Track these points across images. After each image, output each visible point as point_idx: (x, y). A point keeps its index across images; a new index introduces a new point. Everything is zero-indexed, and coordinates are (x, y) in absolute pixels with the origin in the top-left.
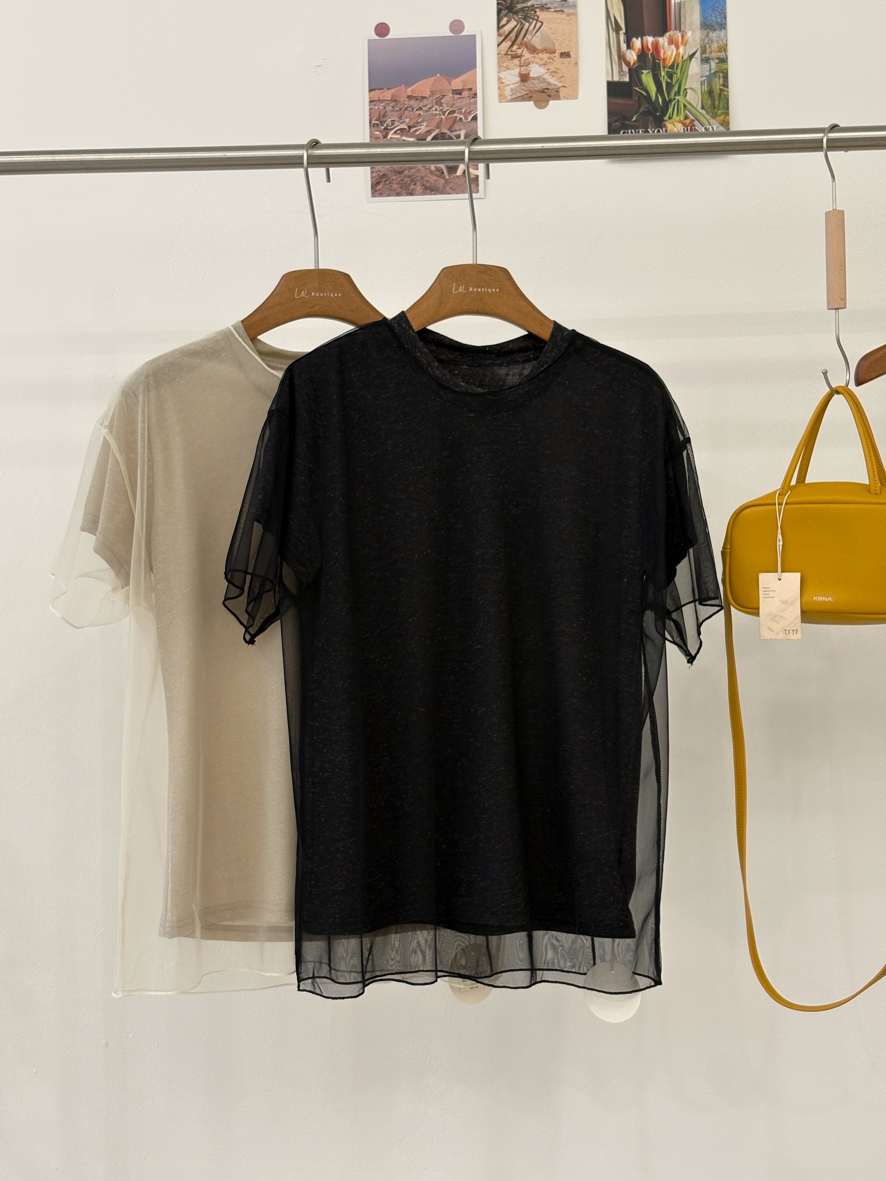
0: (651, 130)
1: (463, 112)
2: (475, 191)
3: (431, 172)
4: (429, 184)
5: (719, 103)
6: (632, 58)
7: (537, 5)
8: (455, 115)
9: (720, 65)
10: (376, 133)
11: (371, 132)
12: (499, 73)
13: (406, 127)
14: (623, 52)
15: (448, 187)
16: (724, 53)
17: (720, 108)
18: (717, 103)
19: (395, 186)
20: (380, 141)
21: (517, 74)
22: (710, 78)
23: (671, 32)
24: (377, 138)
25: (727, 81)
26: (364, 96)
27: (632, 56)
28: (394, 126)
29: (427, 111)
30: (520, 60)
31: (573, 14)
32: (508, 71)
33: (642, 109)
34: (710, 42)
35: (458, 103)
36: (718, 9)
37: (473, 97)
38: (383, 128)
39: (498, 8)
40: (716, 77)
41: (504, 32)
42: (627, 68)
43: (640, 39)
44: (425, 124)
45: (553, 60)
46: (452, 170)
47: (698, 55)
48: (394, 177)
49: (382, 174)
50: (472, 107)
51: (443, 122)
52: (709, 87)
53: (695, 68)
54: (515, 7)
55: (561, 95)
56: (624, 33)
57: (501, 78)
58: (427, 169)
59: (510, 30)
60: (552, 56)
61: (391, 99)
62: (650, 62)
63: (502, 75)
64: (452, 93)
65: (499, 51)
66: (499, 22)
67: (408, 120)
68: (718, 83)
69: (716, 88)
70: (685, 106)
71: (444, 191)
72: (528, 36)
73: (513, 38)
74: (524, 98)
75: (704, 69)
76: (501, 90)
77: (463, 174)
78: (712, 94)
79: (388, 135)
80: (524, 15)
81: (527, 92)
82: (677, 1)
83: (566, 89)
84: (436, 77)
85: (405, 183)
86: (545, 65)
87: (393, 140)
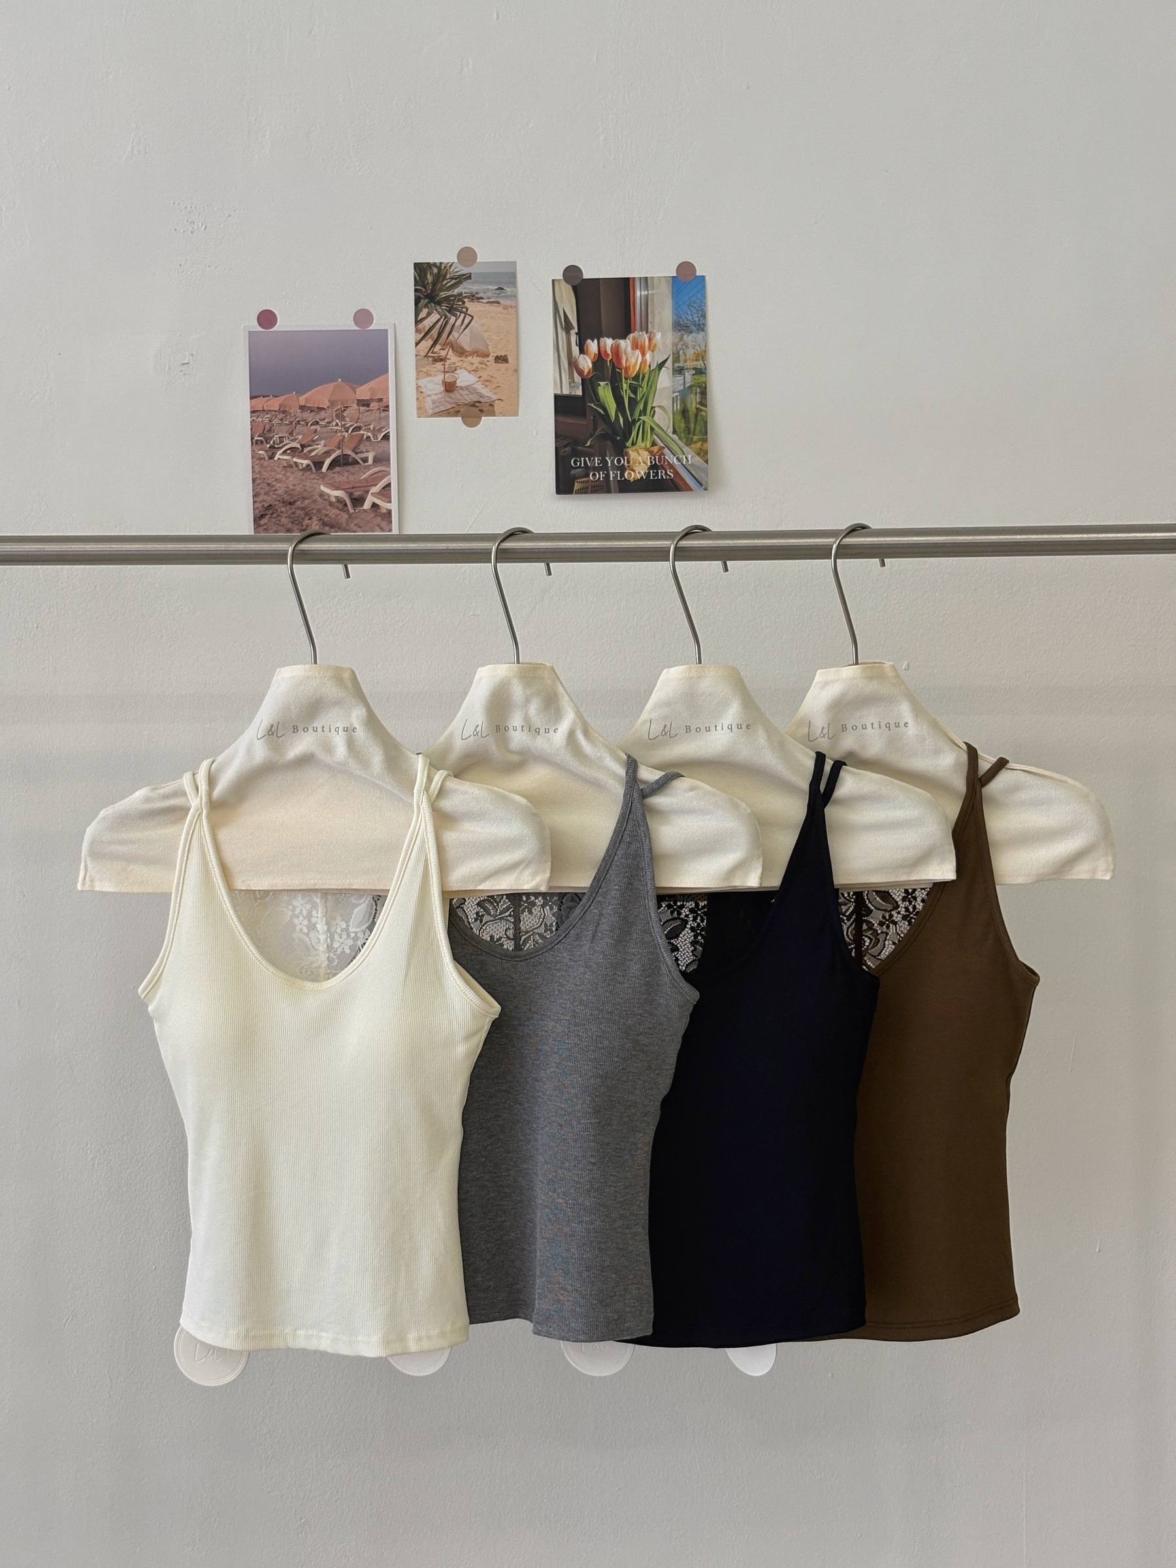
0: (610, 459)
1: (372, 429)
2: (388, 529)
3: (331, 504)
4: (329, 520)
5: (695, 427)
6: (586, 365)
7: (465, 293)
8: (361, 432)
9: (697, 378)
10: (260, 452)
11: (253, 451)
12: (418, 380)
13: (299, 446)
14: (575, 357)
15: (352, 523)
16: (701, 362)
17: (696, 433)
18: (692, 426)
19: (284, 520)
20: (266, 464)
21: (441, 383)
22: (684, 394)
23: (636, 332)
24: (261, 459)
25: (706, 398)
26: (243, 405)
27: (586, 363)
28: (283, 444)
29: (326, 426)
30: (444, 365)
31: (511, 307)
32: (429, 378)
33: (598, 432)
34: (684, 347)
35: (365, 418)
36: (695, 305)
37: (384, 410)
38: (268, 446)
39: (415, 295)
40: (691, 393)
41: (424, 328)
42: (580, 378)
43: (596, 341)
44: (322, 442)
45: (486, 365)
46: (358, 501)
47: (669, 364)
48: (283, 510)
49: (268, 505)
50: (383, 423)
51: (346, 440)
52: (683, 405)
53: (665, 380)
54: (438, 295)
55: (496, 409)
56: (576, 333)
57: (419, 386)
58: (325, 500)
59: (431, 325)
60: (485, 360)
61: (279, 410)
62: (608, 369)
63: (422, 382)
64: (357, 404)
65: (418, 352)
66: (417, 315)
67: (300, 437)
68: (693, 402)
69: (691, 407)
70: (652, 429)
71: (348, 527)
72: (455, 334)
73: (435, 336)
74: (448, 413)
75: (677, 382)
76: (420, 402)
77: (372, 507)
78: (686, 414)
79: (275, 455)
80: (449, 306)
81: (454, 406)
82: (643, 293)
83: (503, 403)
84: (337, 382)
85: (297, 517)
86: (476, 371)
87: (282, 463)
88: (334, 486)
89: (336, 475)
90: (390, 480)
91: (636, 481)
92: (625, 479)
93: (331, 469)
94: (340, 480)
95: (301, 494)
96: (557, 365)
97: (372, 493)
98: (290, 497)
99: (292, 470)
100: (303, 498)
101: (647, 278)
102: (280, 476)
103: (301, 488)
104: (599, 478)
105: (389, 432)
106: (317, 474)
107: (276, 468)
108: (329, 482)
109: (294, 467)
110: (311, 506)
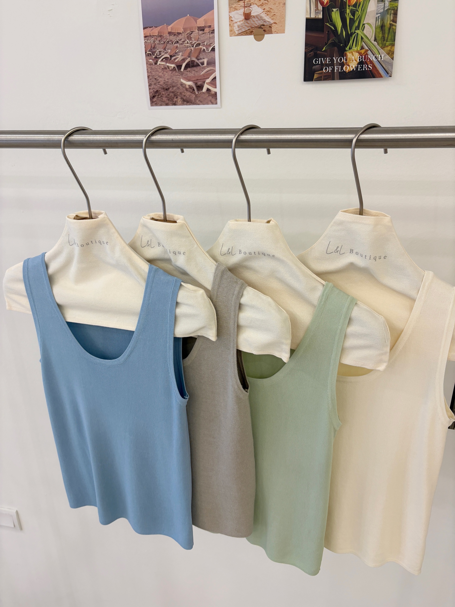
0: (336, 58)
1: (205, 44)
2: (215, 103)
3: (187, 90)
4: (186, 98)
5: (388, 36)
8: (200, 47)
9: (392, 4)
10: (150, 60)
11: (147, 60)
12: (230, 13)
13: (169, 56)
15: (197, 100)
17: (388, 40)
18: (386, 35)
19: (164, 99)
20: (153, 67)
21: (242, 14)
22: (383, 15)
24: (151, 64)
25: (396, 17)
26: (140, 33)
28: (161, 55)
29: (182, 44)
30: (244, 2)
32: (236, 11)
33: (330, 42)
35: (202, 38)
37: (212, 33)
38: (154, 57)
40: (388, 14)
42: (322, 7)
44: (181, 54)
45: (268, 1)
46: (200, 87)
48: (163, 93)
49: (156, 90)
50: (211, 41)
51: (192, 52)
52: (382, 22)
53: (372, 7)
55: (273, 29)
57: (230, 17)
58: (183, 87)
61: (158, 35)
62: (339, 2)
63: (232, 14)
64: (197, 29)
67: (169, 51)
68: (389, 19)
69: (387, 24)
70: (362, 38)
71: (195, 102)
74: (247, 33)
75: (380, 7)
76: (231, 27)
77: (206, 91)
78: (383, 28)
79: (158, 62)
81: (250, 28)
83: (276, 25)
84: (186, 17)
85: (170, 97)
86: (262, 5)
87: (161, 66)
88: (187, 79)
89: (188, 73)
90: (216, 74)
91: (350, 72)
92: (343, 70)
93: (186, 70)
94: (190, 76)
95: (171, 84)
97: (206, 83)
98: (166, 86)
99: (167, 71)
100: (173, 86)
102: (161, 74)
103: (171, 81)
104: (329, 71)
105: (215, 46)
106: (179, 72)
107: (158, 69)
108: (185, 77)
109: (167, 69)
110: (177, 91)
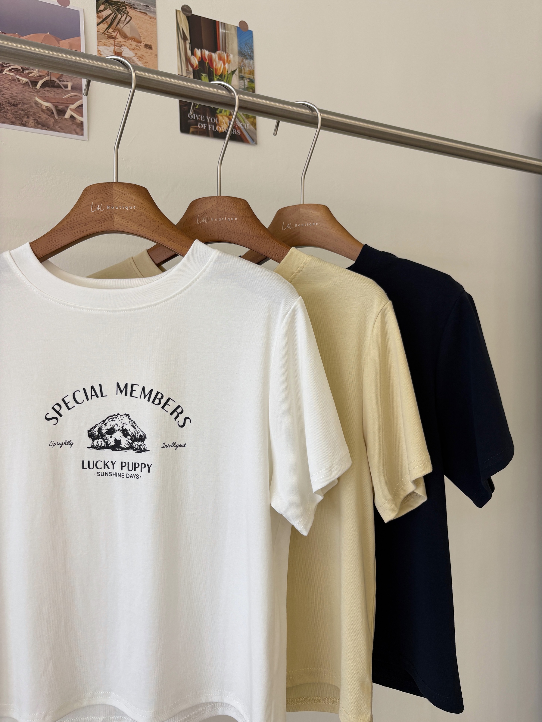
0: (208, 118)
2: (81, 134)
3: (43, 111)
4: (41, 120)
7: (126, 3)
9: (250, 84)
12: (98, 47)
13: (20, 68)
14: (189, 56)
15: (57, 126)
16: (252, 76)
19: (9, 116)
21: (113, 51)
22: (245, 90)
23: (220, 51)
27: (195, 61)
28: (9, 65)
30: (115, 41)
31: (153, 18)
32: (105, 47)
34: (244, 66)
36: (248, 45)
41: (102, 16)
42: (192, 69)
43: (200, 50)
44: (36, 69)
45: (139, 48)
46: (62, 112)
47: (237, 72)
48: (9, 108)
53: (235, 81)
56: (189, 43)
57: (100, 51)
58: (38, 107)
59: (107, 16)
60: (139, 44)
62: (207, 69)
63: (102, 48)
65: (98, 29)
66: (98, 7)
71: (54, 128)
72: (121, 25)
73: (109, 23)
75: (241, 84)
77: (70, 118)
79: (3, 71)
80: (117, 7)
82: (223, 31)
84: (46, 34)
85: (19, 115)
86: (134, 50)
87: (8, 76)
88: (45, 99)
89: (46, 92)
90: (82, 102)
91: (222, 133)
92: (217, 130)
93: (43, 88)
94: (49, 96)
95: (21, 100)
96: (179, 58)
97: (71, 109)
98: (14, 101)
99: (16, 83)
100: (23, 103)
101: (224, 24)
102: (7, 85)
103: (22, 96)
104: (203, 127)
106: (33, 89)
107: (5, 79)
108: (41, 96)
109: (17, 81)
110: (29, 109)
